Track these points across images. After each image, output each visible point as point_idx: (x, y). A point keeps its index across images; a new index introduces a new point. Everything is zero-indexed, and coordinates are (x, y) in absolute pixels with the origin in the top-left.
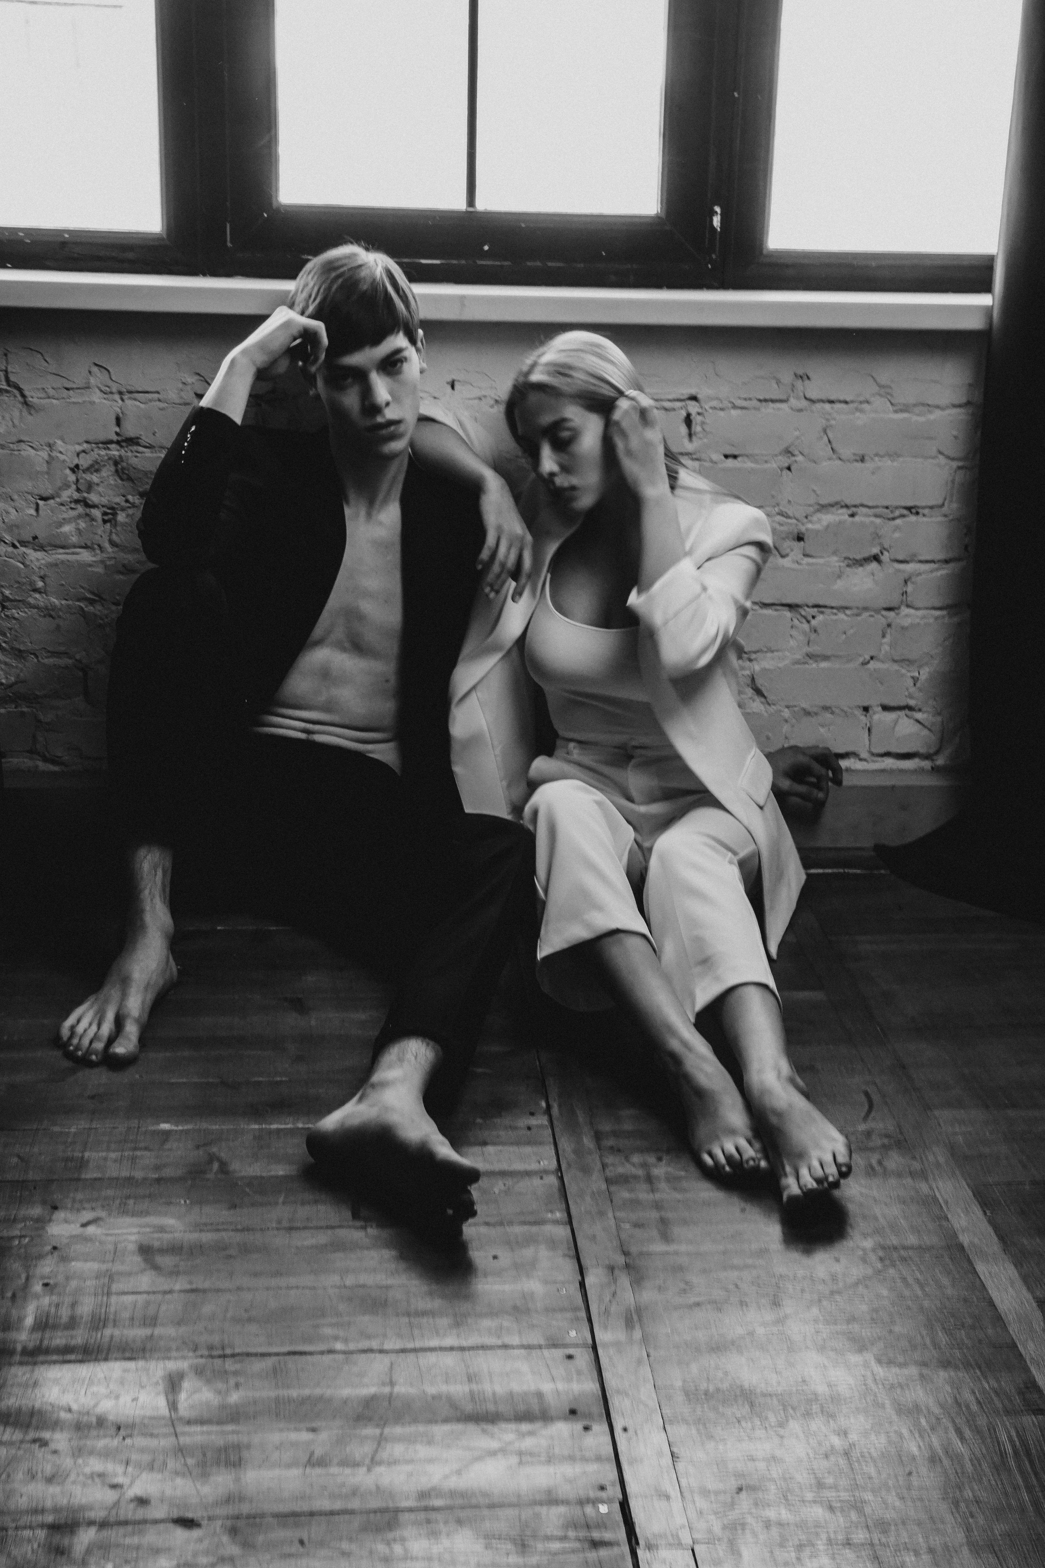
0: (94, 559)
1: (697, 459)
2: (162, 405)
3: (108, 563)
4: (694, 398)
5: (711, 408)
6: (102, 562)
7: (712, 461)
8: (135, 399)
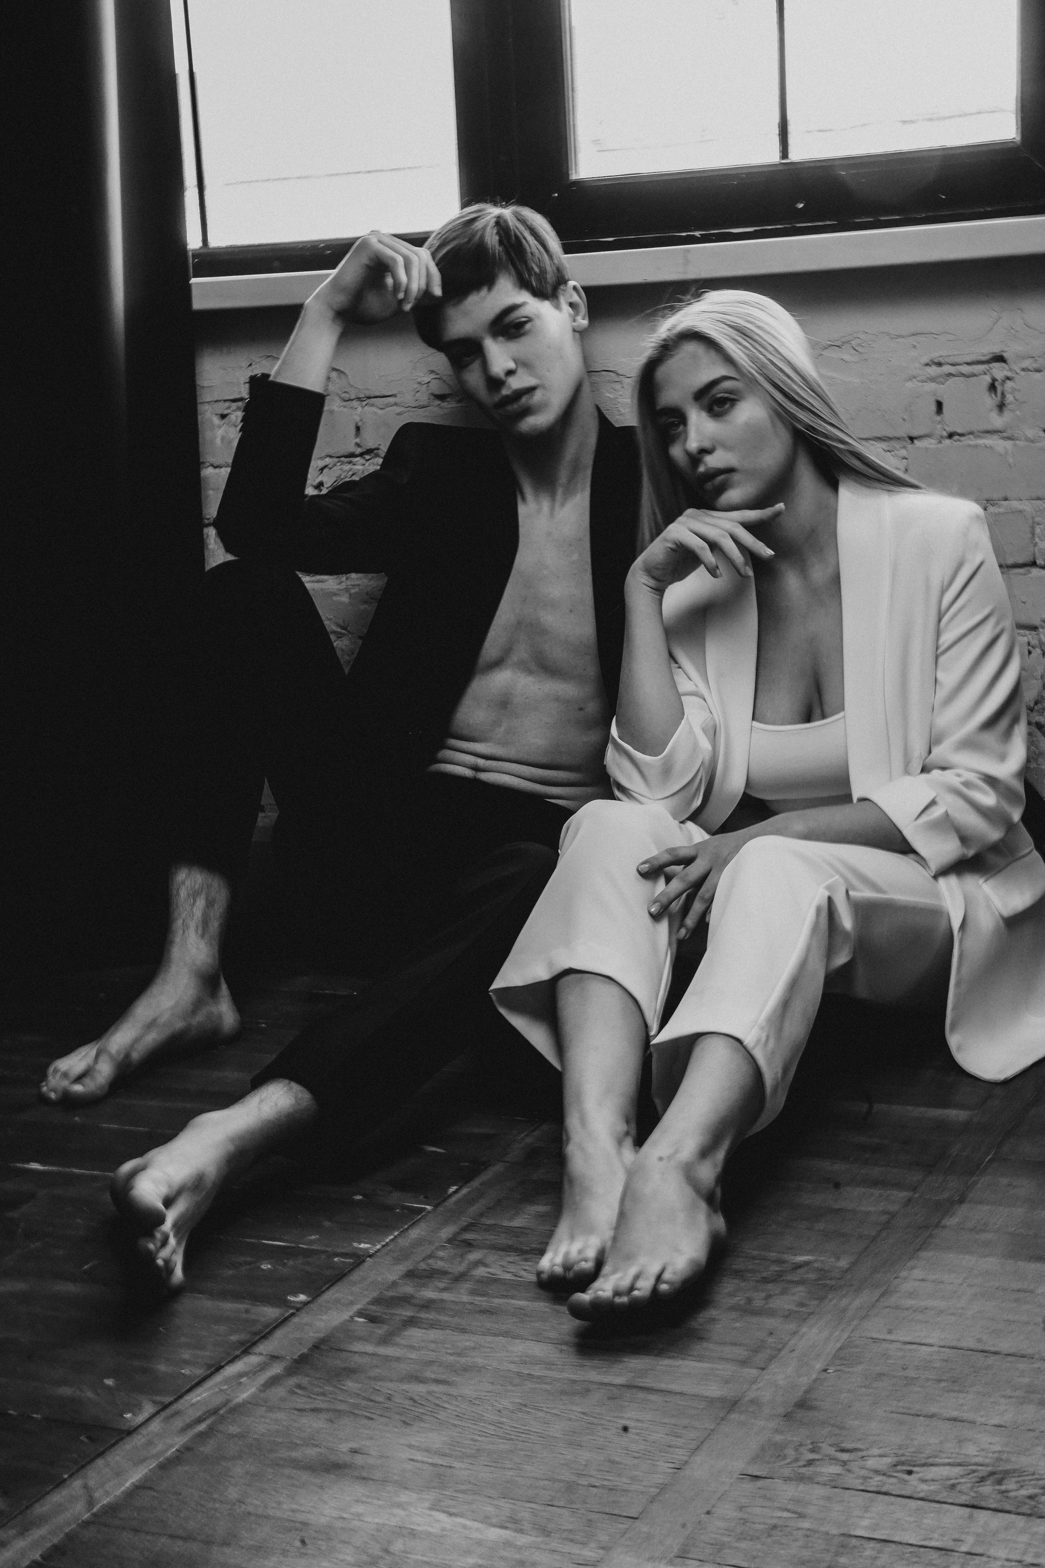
0: (339, 587)
1: (1009, 438)
2: (398, 410)
3: (353, 591)
4: (999, 359)
5: (1023, 370)
6: (347, 590)
7: (1028, 440)
8: (372, 405)
